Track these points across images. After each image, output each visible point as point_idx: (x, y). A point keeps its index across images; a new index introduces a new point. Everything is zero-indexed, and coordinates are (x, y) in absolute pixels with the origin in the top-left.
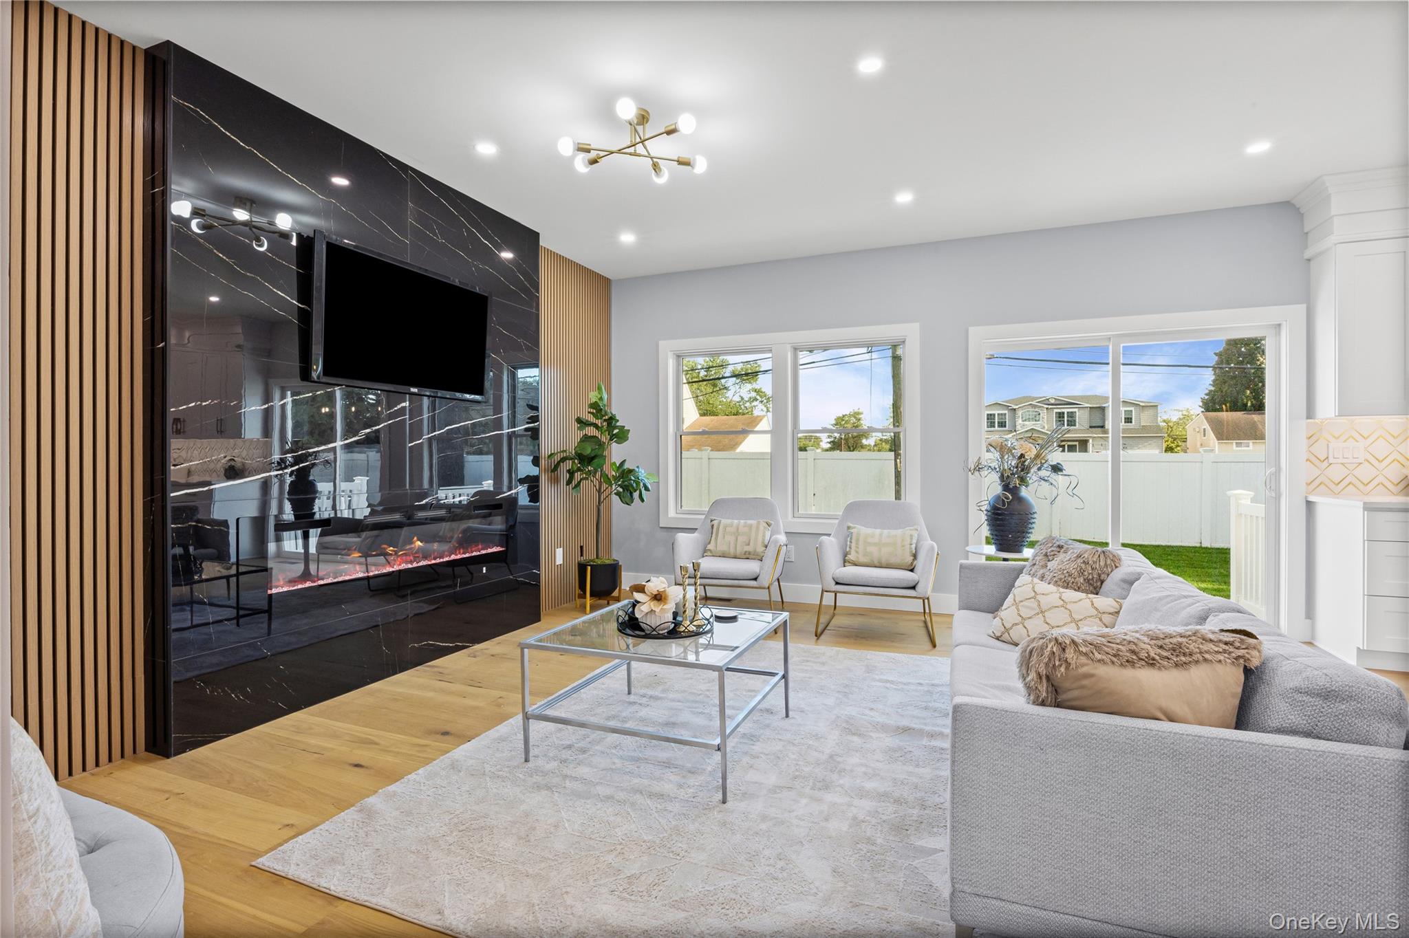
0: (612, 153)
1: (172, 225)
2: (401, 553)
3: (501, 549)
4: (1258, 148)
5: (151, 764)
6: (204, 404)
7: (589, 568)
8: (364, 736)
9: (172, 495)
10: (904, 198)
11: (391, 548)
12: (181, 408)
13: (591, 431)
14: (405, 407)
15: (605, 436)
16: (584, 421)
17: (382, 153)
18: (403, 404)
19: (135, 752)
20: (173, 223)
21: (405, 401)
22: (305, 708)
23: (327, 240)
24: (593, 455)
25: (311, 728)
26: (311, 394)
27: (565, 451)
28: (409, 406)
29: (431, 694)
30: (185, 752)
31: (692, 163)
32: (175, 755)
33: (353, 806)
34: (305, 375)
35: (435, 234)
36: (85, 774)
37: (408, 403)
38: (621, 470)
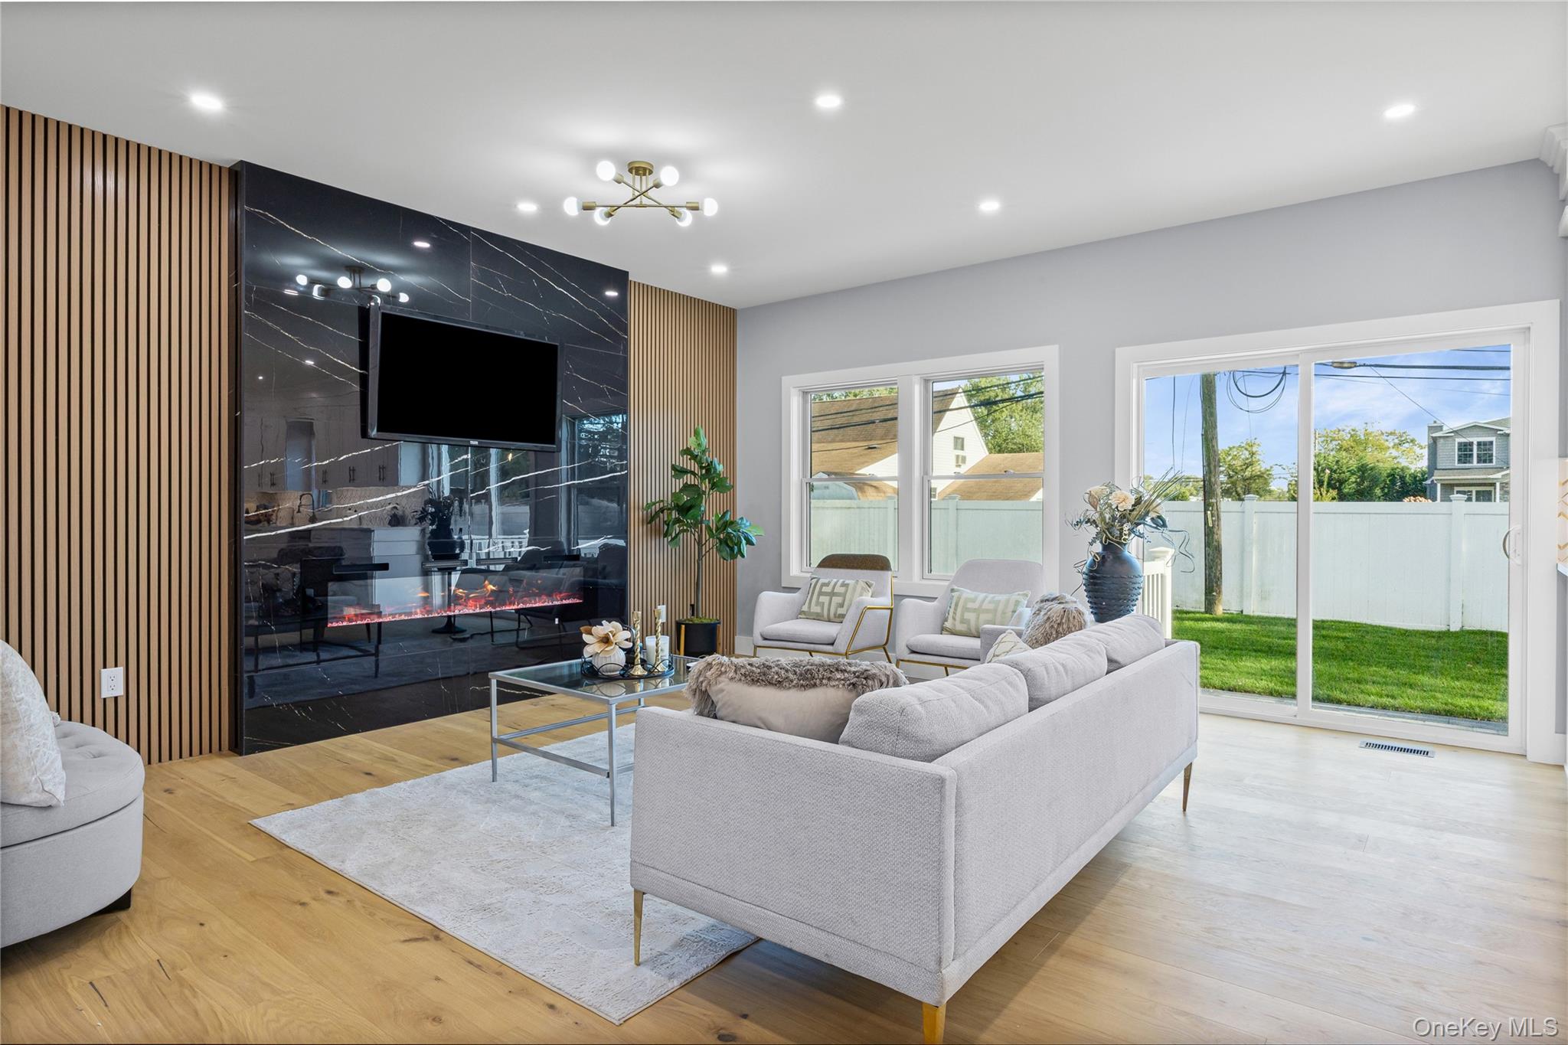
0: (619, 207)
1: (246, 314)
2: (472, 595)
3: (578, 601)
4: (1400, 111)
5: (227, 759)
6: (272, 461)
7: (683, 626)
8: (391, 755)
9: (245, 538)
10: (990, 206)
11: (461, 590)
12: (253, 466)
13: (689, 479)
14: (467, 459)
15: (705, 484)
16: (679, 469)
17: (440, 219)
18: (465, 457)
19: (220, 749)
20: (246, 312)
21: (467, 453)
22: (362, 732)
23: (382, 311)
24: (689, 505)
25: (356, 746)
26: (369, 450)
27: (663, 501)
28: (471, 458)
29: (470, 731)
30: (254, 753)
31: (700, 208)
32: (246, 754)
33: (342, 797)
34: (364, 434)
35: (501, 289)
36: (181, 760)
37: (469, 455)
38: (722, 522)
